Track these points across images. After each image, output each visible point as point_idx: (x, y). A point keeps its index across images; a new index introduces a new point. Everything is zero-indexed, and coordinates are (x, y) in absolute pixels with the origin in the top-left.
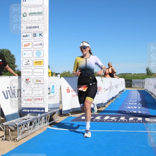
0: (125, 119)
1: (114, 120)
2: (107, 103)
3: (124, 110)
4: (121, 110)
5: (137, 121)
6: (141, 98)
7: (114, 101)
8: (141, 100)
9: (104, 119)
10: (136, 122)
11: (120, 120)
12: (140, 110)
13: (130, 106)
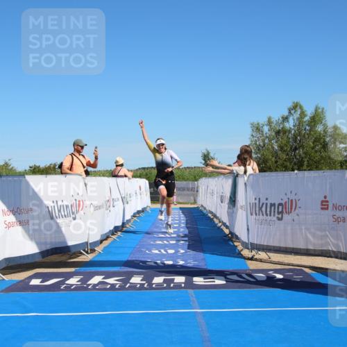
0: (142, 280)
1: (113, 286)
2: (101, 242)
3: (143, 259)
4: (134, 259)
5: (172, 285)
6: (187, 228)
7: (119, 237)
8: (187, 232)
9: (89, 283)
10: (169, 287)
11: (128, 285)
12: (183, 257)
13: (159, 247)
